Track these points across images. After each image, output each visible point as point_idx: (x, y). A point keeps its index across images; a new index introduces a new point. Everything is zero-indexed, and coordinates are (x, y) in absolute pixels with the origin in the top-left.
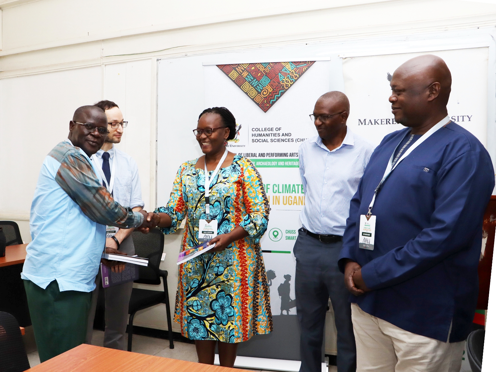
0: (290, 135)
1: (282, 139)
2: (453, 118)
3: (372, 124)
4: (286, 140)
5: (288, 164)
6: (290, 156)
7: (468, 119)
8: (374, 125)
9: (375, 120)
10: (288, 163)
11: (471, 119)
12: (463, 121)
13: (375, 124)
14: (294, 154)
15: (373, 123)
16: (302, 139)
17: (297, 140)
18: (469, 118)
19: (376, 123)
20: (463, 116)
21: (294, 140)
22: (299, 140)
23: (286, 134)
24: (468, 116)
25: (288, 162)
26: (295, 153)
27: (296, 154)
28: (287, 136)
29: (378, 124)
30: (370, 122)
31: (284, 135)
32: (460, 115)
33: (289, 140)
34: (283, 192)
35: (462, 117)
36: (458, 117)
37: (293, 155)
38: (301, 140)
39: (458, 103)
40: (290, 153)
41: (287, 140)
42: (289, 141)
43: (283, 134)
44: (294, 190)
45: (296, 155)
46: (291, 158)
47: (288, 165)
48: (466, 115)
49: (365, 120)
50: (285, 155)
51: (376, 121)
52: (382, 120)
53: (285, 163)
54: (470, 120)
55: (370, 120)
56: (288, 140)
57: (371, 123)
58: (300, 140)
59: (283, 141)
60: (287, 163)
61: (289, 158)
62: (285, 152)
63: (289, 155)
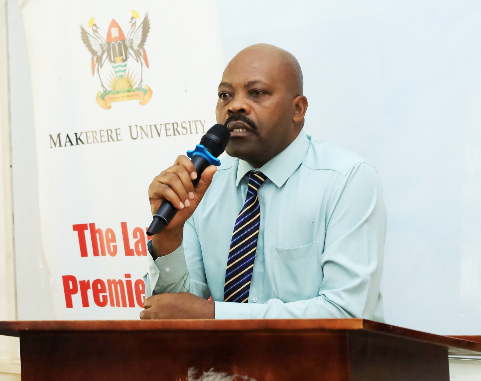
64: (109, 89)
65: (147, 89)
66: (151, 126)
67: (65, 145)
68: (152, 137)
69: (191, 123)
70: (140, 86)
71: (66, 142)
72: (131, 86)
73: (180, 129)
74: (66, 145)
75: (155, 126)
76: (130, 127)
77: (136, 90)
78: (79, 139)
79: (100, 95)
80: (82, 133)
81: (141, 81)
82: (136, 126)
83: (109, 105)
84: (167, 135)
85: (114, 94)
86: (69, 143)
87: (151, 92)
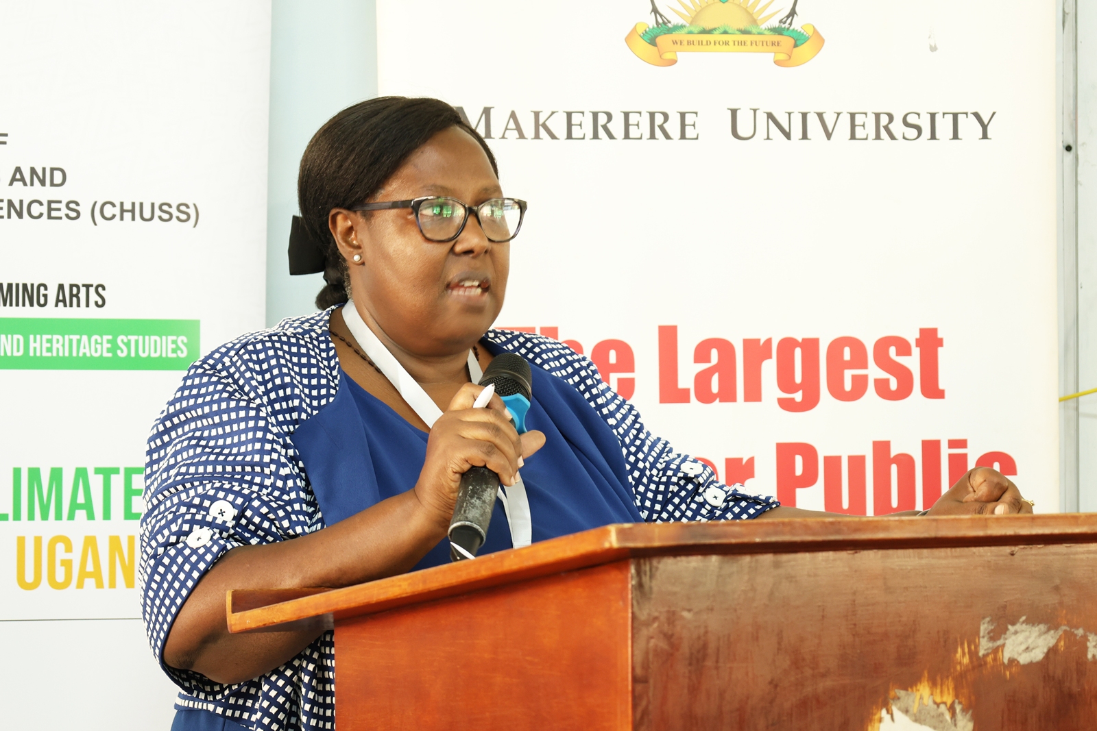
0: (58, 177)
1: (10, 203)
2: (911, 119)
3: (522, 136)
4: (36, 209)
5: (49, 350)
6: (58, 301)
7: (980, 129)
8: (530, 142)
9: (537, 114)
10: (50, 341)
11: (989, 128)
12: (956, 136)
13: (537, 136)
14: (83, 290)
15: (528, 127)
16: (128, 206)
17: (100, 211)
18: (985, 128)
19: (542, 131)
20: (955, 116)
21: (85, 210)
22: (109, 211)
23: (33, 171)
24: (977, 115)
25: (45, 337)
26: (87, 286)
27: (92, 290)
28: (43, 183)
29: (553, 137)
30: (512, 125)
31: (23, 180)
32: (938, 109)
33: (53, 205)
34: (17, 517)
35: (951, 117)
36: (933, 116)
37: (77, 296)
38: (123, 211)
39: (933, 49)
40: (61, 287)
41: (44, 209)
42: (54, 214)
43: (18, 170)
44: (81, 499)
45: (94, 297)
46: (63, 312)
47: (45, 354)
48: (970, 111)
49: (487, 111)
50: (31, 294)
51: (541, 122)
52: (569, 115)
53: (32, 345)
54: (985, 136)
55: (513, 115)
56: (50, 210)
57: (518, 128)
58: (117, 211)
59: (20, 215)
60: (39, 345)
61: (51, 311)
62: (33, 279)
63: (52, 294)
64: (675, 20)
65: (810, 32)
66: (804, 116)
67: (503, 137)
68: (805, 136)
69: (938, 118)
70: (787, 25)
71: (506, 129)
72: (754, 22)
73: (897, 127)
74: (506, 136)
75: (820, 115)
76: (734, 113)
77: (766, 32)
78: (544, 126)
79: (640, 31)
80: (553, 113)
81: (793, 13)
82: (755, 111)
83: (668, 56)
84: (853, 137)
85: (690, 33)
86: (516, 134)
87: (822, 41)
